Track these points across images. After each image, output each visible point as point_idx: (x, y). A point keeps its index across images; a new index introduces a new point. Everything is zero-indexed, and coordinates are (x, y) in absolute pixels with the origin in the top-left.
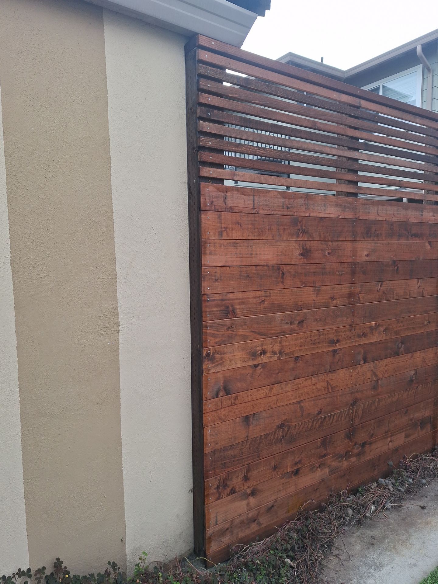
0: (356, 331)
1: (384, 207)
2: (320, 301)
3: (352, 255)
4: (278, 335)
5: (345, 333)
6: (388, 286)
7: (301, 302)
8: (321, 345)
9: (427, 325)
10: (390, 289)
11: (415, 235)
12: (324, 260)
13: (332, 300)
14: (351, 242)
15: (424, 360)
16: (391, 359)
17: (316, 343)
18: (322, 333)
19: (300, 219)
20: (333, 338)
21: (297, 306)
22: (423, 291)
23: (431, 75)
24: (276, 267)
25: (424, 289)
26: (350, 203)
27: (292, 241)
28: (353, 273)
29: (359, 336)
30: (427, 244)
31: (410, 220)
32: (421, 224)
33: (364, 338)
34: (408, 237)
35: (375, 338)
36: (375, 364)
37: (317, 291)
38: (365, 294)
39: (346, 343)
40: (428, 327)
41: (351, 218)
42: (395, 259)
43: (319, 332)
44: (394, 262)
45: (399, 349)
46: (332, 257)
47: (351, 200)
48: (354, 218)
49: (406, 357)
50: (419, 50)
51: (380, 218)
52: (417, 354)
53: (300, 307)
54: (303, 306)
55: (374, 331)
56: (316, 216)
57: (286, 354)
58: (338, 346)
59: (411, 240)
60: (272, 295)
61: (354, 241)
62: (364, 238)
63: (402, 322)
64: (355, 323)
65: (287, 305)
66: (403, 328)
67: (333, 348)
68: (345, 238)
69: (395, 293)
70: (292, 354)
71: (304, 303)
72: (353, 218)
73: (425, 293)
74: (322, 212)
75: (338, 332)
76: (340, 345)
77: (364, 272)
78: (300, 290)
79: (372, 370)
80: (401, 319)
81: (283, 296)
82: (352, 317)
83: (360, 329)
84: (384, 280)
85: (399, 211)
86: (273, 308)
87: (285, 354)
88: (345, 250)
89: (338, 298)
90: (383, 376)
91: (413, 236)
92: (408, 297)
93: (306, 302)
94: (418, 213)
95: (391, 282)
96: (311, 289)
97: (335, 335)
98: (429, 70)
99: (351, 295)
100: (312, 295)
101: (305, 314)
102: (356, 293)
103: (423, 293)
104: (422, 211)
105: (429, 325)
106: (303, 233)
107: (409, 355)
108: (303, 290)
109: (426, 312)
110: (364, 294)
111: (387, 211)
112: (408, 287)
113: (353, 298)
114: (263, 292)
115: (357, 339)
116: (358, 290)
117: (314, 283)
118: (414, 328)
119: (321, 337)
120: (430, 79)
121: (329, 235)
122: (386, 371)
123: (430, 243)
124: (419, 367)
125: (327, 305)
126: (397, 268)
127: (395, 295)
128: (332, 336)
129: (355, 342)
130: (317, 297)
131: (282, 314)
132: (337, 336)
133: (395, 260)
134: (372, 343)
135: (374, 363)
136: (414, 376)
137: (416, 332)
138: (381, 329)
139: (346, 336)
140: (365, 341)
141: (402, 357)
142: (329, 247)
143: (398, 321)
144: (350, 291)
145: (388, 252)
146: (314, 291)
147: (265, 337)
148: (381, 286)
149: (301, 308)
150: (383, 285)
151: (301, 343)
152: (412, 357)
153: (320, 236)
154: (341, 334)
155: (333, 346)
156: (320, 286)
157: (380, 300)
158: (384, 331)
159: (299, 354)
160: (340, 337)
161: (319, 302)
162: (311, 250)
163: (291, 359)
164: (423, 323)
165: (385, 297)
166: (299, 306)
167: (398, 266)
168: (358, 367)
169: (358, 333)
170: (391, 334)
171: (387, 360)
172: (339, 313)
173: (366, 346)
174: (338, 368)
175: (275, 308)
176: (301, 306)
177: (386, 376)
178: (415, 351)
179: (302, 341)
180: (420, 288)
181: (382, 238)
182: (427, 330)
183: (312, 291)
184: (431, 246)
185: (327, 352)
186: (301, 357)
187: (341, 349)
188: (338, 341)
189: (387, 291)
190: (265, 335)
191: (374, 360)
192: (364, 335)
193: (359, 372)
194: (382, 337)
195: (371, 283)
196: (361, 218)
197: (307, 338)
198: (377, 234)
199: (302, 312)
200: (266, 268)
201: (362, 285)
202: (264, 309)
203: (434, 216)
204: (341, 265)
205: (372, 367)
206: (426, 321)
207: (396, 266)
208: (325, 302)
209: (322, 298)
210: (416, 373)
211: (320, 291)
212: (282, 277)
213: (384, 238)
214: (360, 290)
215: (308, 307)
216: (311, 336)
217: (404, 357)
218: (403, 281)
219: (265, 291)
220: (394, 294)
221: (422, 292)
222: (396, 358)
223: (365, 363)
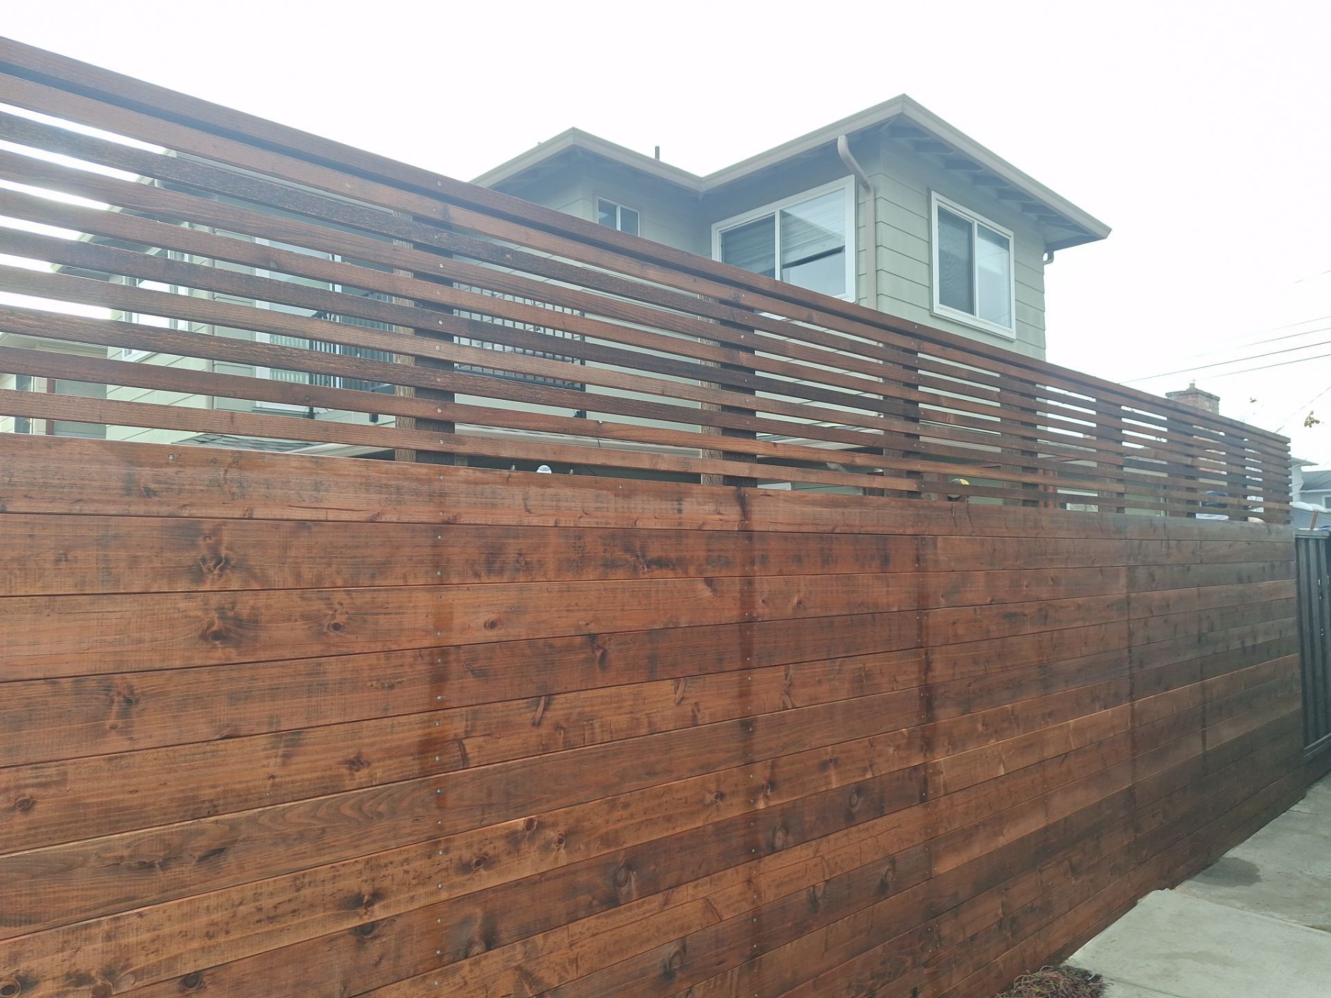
0: (454, 854)
1: (549, 491)
2: (298, 777)
3: (431, 627)
4: (101, 911)
5: (406, 867)
6: (570, 708)
7: (214, 787)
8: (305, 919)
9: (715, 806)
10: (579, 714)
11: (661, 563)
12: (317, 649)
13: (351, 769)
14: (427, 591)
15: (709, 906)
16: (591, 922)
17: (284, 915)
18: (307, 880)
19: (207, 527)
20: (357, 891)
21: (195, 803)
22: (693, 711)
23: (871, 196)
24: (91, 684)
25: (696, 704)
26: (418, 480)
27: (173, 596)
28: (439, 679)
29: (466, 868)
30: (701, 586)
31: (640, 525)
32: (679, 534)
33: (482, 872)
34: (635, 568)
35: (527, 866)
36: (529, 946)
37: (285, 747)
38: (486, 738)
39: (413, 897)
40: (718, 809)
41: (424, 520)
42: (594, 629)
43: (296, 878)
44: (593, 637)
45: (621, 885)
46: (349, 636)
47: (424, 471)
48: (437, 521)
49: (646, 907)
50: (842, 144)
51: (535, 521)
52: (687, 892)
53: (207, 805)
54: (221, 802)
55: (524, 846)
56: (279, 517)
57: (138, 975)
58: (379, 912)
59: (645, 576)
60: (70, 777)
61: (440, 585)
62: (477, 575)
63: (626, 806)
64: (447, 830)
65: (145, 805)
66: (630, 822)
67: (355, 922)
68: (405, 577)
69: (597, 725)
70: (169, 969)
71: (225, 792)
72: (432, 520)
73: (704, 717)
74: (304, 504)
75: (379, 866)
76: (386, 907)
77: (481, 674)
78: (208, 748)
79: (518, 968)
80: (622, 799)
81: (124, 777)
82: (437, 812)
83: (469, 846)
84: (557, 689)
85: (601, 502)
86: (76, 822)
87: (134, 973)
88: (403, 613)
89: (379, 760)
90: (561, 978)
91: (654, 567)
92: (644, 731)
93: (237, 786)
94: (667, 506)
95: (583, 695)
96: (262, 741)
97: (364, 878)
98: (867, 188)
99: (428, 746)
100: (265, 762)
101: (233, 826)
102: (451, 737)
103: (694, 716)
104: (679, 500)
105: (720, 803)
106: (222, 569)
107: (659, 898)
108: (222, 746)
109: (707, 768)
110: (482, 739)
111: (558, 501)
112: (644, 704)
113: (439, 755)
114: (27, 773)
115: (457, 879)
116: (457, 727)
117: (270, 724)
118: (669, 819)
119: (306, 892)
120: (870, 204)
121: (338, 573)
122: (574, 961)
123: (709, 582)
124: (694, 930)
125: (329, 787)
126: (603, 656)
127: (597, 730)
128: (351, 884)
129: (451, 887)
130: (284, 764)
131: (122, 839)
132: (373, 880)
133: (593, 632)
134: (518, 883)
135: (524, 944)
136: (677, 960)
137: (678, 830)
138: (552, 834)
139: (412, 874)
140: (487, 880)
141: (630, 909)
142: (337, 606)
143: (612, 806)
144: (425, 735)
145: (568, 611)
146: (273, 748)
147: (32, 930)
148: (545, 710)
149: (215, 806)
150: (552, 707)
151: (213, 924)
152: (665, 904)
153: (298, 576)
154: (390, 870)
155: (357, 914)
156: (298, 731)
157: (546, 749)
158: (560, 841)
159: (203, 964)
160: (387, 883)
161: (293, 782)
162: (256, 622)
163: (163, 985)
164: (702, 801)
165: (561, 741)
166: (203, 802)
167: (606, 647)
168: (462, 967)
169: (460, 859)
170: (587, 845)
171: (576, 928)
172: (382, 808)
173: (491, 896)
174: (380, 983)
175: (85, 820)
176: (212, 801)
177: (572, 975)
178: (677, 886)
179: (216, 916)
180: (683, 702)
181: (545, 574)
182: (717, 819)
183: (265, 749)
184: (714, 591)
185: (331, 940)
186: (208, 972)
187: (392, 920)
188: (377, 896)
189: (567, 720)
190: (30, 922)
191: (525, 934)
192: (485, 861)
193: (466, 983)
194: (556, 858)
195: (507, 703)
196: (464, 520)
197: (241, 904)
198: (526, 563)
199: (217, 822)
200: (44, 688)
201: (475, 712)
202: (29, 829)
203: (719, 514)
204: (388, 659)
205: (519, 957)
206: (710, 792)
207: (599, 647)
208: (323, 777)
209: (308, 765)
210: (684, 948)
211: (301, 745)
212: (124, 714)
213: (551, 574)
214: (467, 726)
215: (243, 800)
216: (257, 896)
217: (639, 906)
218: (624, 690)
219: (37, 768)
220: (593, 729)
221: (691, 714)
222: (607, 917)
223: (489, 948)
